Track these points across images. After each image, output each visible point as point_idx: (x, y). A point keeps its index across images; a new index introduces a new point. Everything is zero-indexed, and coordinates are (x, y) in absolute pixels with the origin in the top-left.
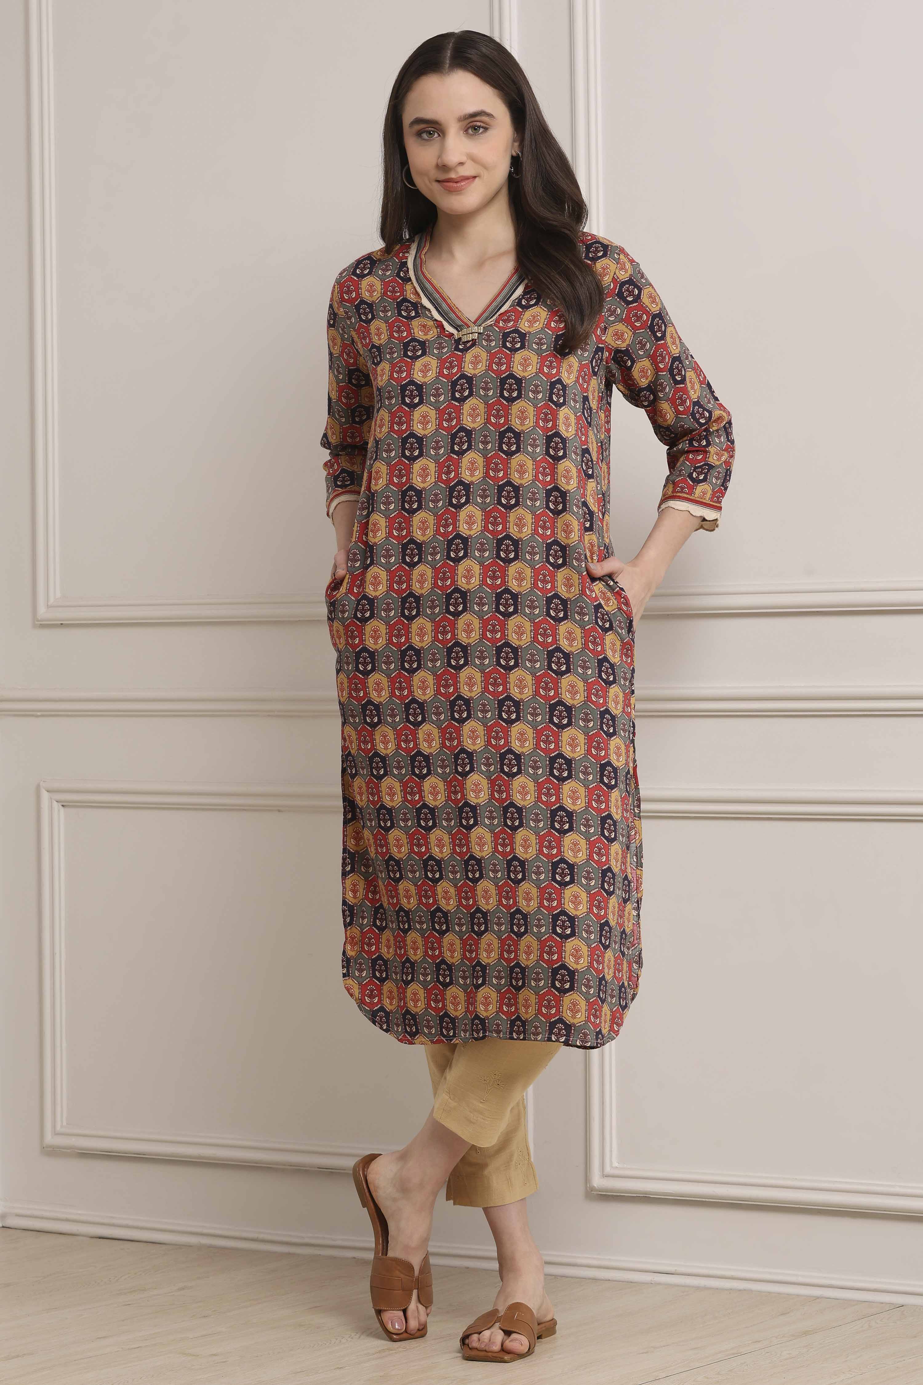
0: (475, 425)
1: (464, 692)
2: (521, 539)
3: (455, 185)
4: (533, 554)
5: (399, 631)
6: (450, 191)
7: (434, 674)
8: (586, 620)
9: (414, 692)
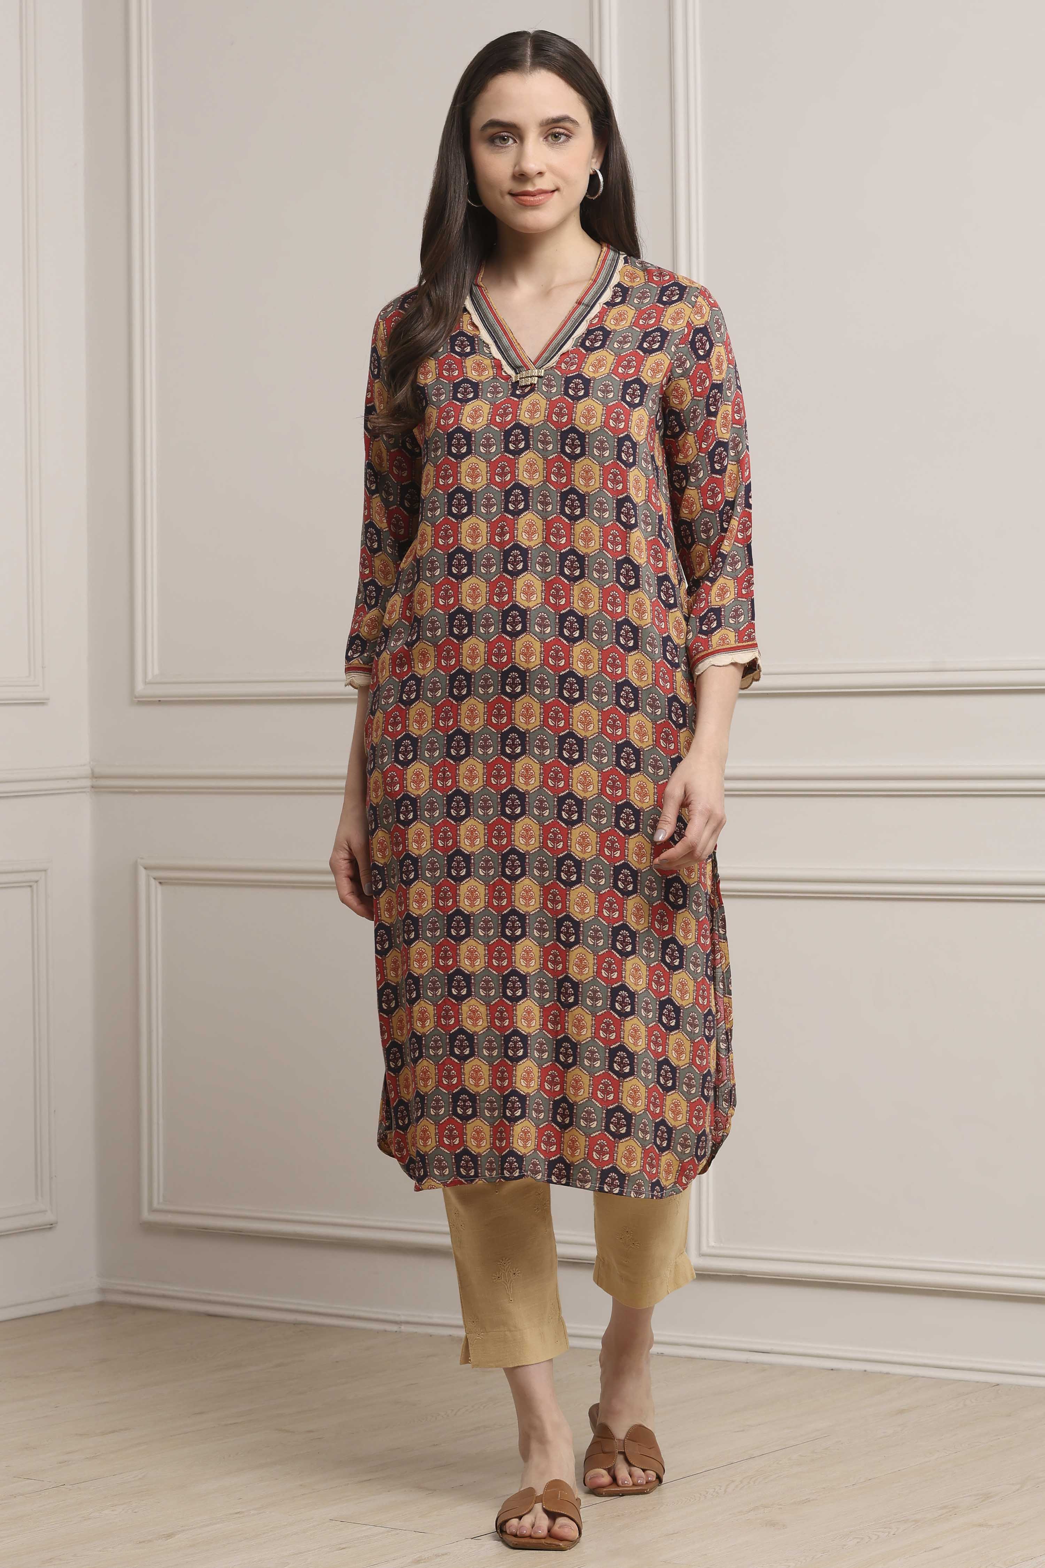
0: (532, 483)
1: (519, 784)
2: (587, 616)
3: (532, 199)
4: (600, 633)
5: (446, 713)
6: (526, 206)
7: (485, 763)
8: (658, 713)
9: (459, 782)
